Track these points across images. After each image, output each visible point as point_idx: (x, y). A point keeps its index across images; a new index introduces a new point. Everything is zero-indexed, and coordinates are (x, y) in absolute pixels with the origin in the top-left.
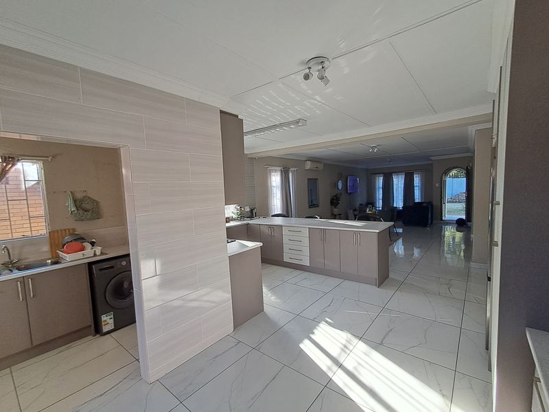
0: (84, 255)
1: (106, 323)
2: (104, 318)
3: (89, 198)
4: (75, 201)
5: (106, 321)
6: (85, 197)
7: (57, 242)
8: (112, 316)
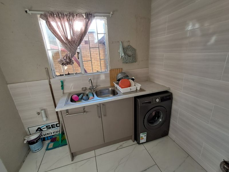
0: (131, 89)
1: (142, 138)
2: (142, 135)
3: (131, 47)
4: (123, 49)
5: (142, 137)
6: (129, 46)
7: (113, 77)
8: (146, 135)
